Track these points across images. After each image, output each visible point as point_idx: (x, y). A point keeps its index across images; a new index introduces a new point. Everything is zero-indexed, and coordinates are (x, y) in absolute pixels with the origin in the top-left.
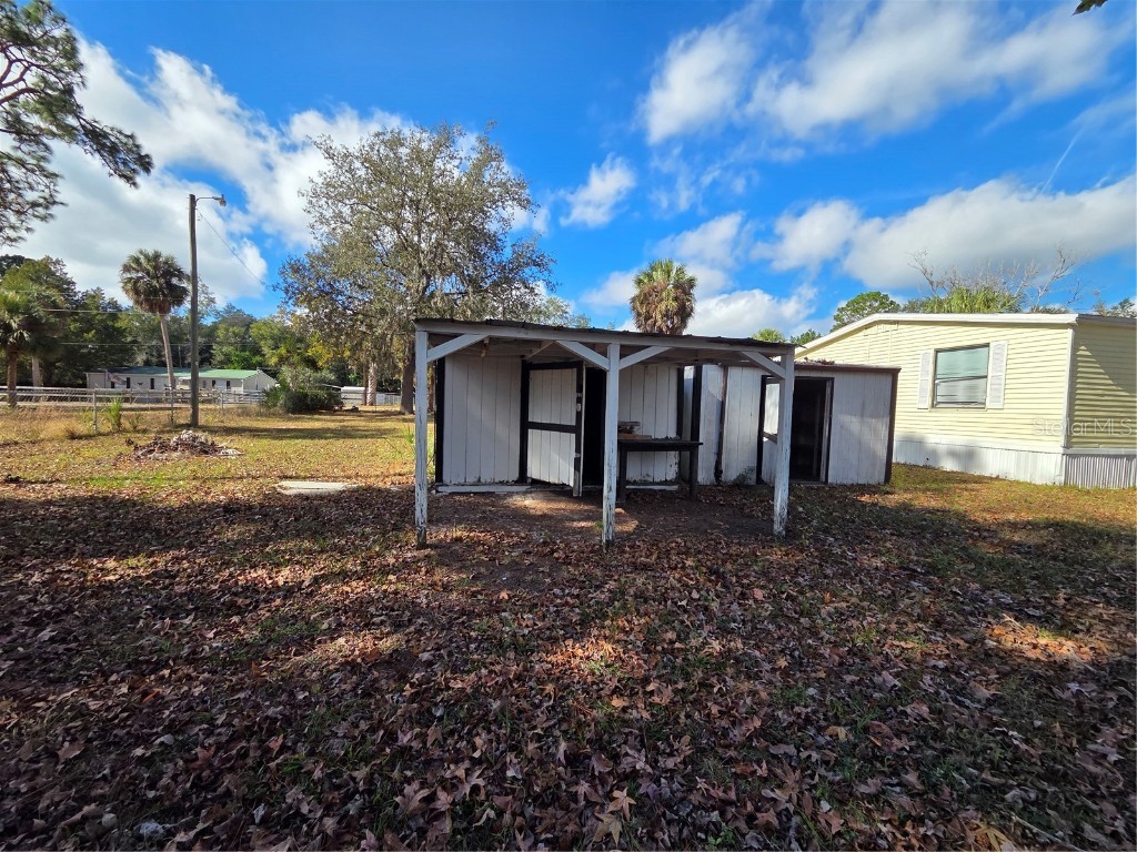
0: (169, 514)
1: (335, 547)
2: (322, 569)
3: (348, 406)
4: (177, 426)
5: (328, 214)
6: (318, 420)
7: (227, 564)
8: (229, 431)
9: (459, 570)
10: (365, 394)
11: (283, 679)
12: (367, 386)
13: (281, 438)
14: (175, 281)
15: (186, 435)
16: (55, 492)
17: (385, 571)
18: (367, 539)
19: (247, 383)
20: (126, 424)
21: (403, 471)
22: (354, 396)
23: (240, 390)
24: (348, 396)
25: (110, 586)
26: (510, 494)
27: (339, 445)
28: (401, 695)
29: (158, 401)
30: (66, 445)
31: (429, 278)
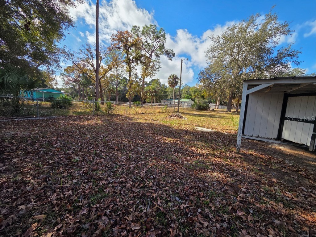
0: (175, 130)
1: (211, 147)
2: (208, 152)
3: (211, 109)
4: (175, 112)
5: (211, 56)
6: (203, 112)
7: (187, 144)
8: (185, 114)
9: (253, 165)
10: (216, 105)
11: (201, 178)
12: (217, 104)
13: (196, 116)
14: (176, 80)
15: (177, 113)
16: (158, 123)
17: (226, 157)
18: (220, 147)
19: (188, 102)
20: (167, 111)
21: (229, 129)
22: (213, 106)
23: (186, 104)
24: (212, 106)
25: (166, 143)
26: (273, 143)
27: (209, 119)
28: (236, 198)
29: (172, 106)
30: (159, 114)
31: (241, 69)
